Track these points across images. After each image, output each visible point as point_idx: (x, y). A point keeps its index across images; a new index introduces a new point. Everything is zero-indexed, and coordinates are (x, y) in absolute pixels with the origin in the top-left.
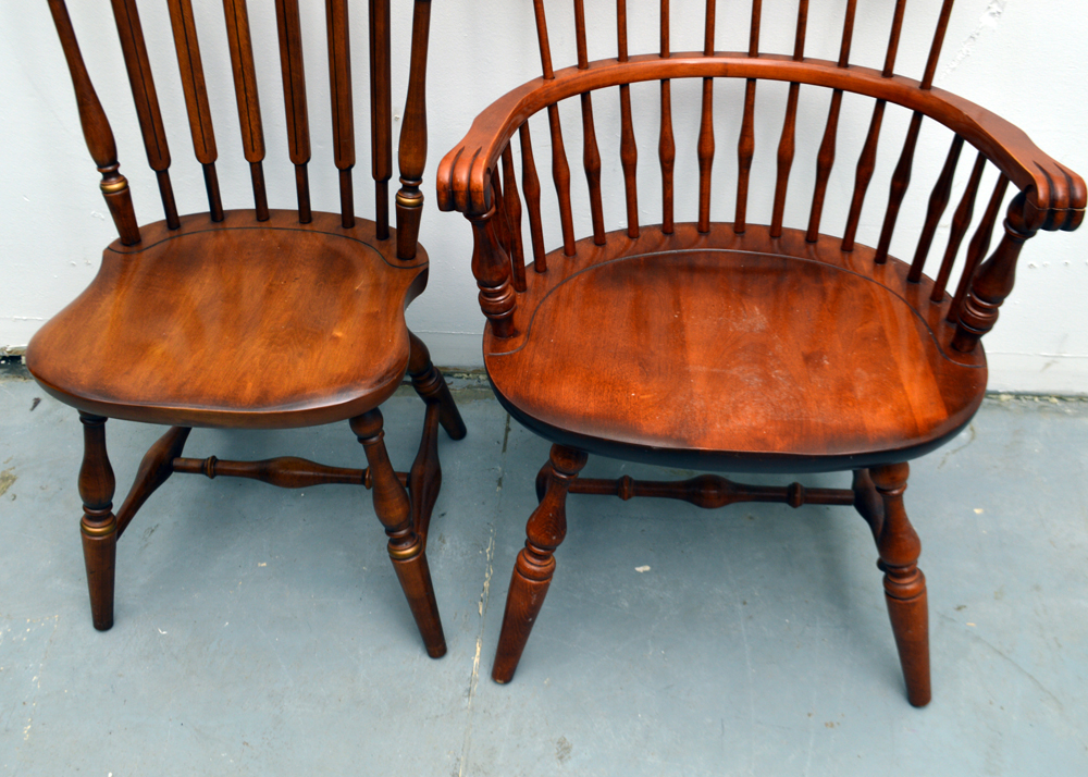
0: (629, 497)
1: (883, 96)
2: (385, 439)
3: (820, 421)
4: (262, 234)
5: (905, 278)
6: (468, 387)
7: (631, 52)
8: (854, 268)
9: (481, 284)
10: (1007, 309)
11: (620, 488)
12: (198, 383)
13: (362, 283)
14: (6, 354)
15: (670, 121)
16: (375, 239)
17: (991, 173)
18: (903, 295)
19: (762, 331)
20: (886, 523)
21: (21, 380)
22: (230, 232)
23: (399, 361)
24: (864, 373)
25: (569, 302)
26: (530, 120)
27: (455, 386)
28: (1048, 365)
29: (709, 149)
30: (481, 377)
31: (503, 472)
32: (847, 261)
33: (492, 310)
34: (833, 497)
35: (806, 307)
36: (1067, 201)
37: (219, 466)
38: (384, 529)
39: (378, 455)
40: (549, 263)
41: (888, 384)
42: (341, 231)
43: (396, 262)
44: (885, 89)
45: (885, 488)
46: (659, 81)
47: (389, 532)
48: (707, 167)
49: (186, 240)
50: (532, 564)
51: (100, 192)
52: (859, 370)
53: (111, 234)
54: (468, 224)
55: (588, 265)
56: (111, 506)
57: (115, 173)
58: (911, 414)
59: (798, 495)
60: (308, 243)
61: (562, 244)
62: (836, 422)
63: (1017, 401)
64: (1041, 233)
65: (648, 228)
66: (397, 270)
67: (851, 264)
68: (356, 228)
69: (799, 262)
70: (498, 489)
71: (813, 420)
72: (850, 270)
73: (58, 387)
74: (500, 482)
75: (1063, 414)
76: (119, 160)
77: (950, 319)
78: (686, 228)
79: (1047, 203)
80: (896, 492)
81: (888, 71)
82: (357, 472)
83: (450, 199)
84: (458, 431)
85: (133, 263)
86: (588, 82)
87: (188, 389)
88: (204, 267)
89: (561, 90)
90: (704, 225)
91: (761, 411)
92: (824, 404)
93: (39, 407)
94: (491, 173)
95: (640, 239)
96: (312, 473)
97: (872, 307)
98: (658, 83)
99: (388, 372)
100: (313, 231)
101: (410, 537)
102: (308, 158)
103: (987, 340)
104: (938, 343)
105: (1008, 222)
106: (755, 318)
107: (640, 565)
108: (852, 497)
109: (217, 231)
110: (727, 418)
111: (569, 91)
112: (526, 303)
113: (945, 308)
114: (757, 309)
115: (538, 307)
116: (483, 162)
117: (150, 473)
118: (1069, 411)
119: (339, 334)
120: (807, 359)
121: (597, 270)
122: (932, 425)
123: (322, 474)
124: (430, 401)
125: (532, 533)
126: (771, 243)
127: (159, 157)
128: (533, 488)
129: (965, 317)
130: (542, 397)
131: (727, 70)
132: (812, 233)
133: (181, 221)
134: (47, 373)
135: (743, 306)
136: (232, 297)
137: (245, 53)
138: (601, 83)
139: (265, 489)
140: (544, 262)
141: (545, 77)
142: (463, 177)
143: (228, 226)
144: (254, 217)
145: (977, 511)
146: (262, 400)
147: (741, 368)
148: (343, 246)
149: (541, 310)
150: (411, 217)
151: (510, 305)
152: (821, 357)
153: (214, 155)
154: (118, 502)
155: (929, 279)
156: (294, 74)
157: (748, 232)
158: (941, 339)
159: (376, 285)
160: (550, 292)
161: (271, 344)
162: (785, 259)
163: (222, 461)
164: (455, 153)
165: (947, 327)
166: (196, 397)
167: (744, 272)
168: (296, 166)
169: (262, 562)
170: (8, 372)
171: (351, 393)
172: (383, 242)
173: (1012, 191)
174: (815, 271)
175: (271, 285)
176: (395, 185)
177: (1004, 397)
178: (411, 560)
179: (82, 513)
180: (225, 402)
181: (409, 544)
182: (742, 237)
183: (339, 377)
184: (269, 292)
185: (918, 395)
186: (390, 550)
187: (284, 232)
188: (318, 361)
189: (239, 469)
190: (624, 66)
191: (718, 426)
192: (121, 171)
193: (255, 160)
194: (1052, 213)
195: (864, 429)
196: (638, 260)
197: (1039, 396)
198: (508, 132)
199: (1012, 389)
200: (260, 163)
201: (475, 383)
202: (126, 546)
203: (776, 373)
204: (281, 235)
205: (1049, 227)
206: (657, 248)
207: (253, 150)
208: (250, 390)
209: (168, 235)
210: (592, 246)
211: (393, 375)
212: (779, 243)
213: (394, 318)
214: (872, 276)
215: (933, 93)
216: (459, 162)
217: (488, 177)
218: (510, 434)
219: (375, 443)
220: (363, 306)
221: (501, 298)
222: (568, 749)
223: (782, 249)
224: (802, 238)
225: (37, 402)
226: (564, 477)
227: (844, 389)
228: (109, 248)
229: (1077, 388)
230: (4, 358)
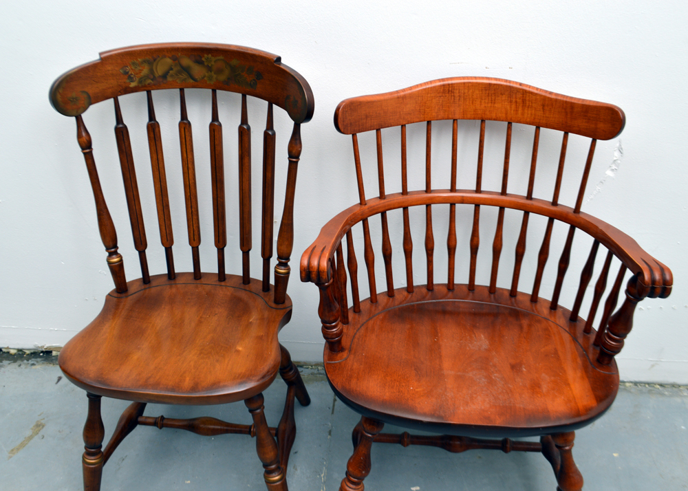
0: (408, 445)
1: (553, 216)
2: (265, 411)
3: (522, 406)
4: (197, 287)
5: (568, 319)
6: (312, 374)
7: (409, 190)
8: (538, 312)
9: (323, 322)
10: (629, 340)
11: (401, 440)
12: (157, 378)
13: (254, 317)
14: (44, 350)
15: (431, 228)
16: (261, 291)
17: (616, 263)
18: (567, 329)
19: (486, 350)
20: (562, 466)
21: (52, 365)
22: (179, 286)
23: (275, 366)
24: (546, 377)
25: (373, 330)
26: (352, 228)
27: (304, 373)
28: (653, 366)
29: (453, 243)
30: (320, 368)
31: (332, 427)
32: (534, 308)
33: (329, 336)
34: (529, 447)
35: (511, 335)
36: (661, 281)
37: (165, 422)
38: (262, 464)
39: (260, 419)
40: (362, 307)
41: (560, 383)
42: (242, 286)
43: (273, 305)
44: (554, 213)
45: (561, 445)
46: (425, 206)
47: (265, 466)
48: (452, 253)
49: (153, 290)
50: (350, 488)
51: (106, 263)
52: (543, 375)
53: (111, 286)
54: (317, 288)
55: (384, 308)
56: (101, 446)
57: (116, 253)
58: (576, 403)
59: (508, 446)
60: (224, 292)
61: (369, 296)
62: (531, 407)
63: (636, 387)
64: (647, 299)
65: (418, 286)
66: (274, 310)
67: (536, 309)
68: (251, 284)
69: (506, 308)
70: (329, 437)
71: (517, 406)
72: (536, 313)
73: (76, 378)
74: (330, 433)
75: (663, 395)
76: (118, 245)
77: (596, 344)
78: (441, 287)
79: (650, 283)
80: (567, 448)
81: (555, 203)
82: (246, 427)
83: (307, 275)
84: (306, 401)
85: (122, 304)
86: (385, 206)
87: (151, 381)
88: (163, 307)
89: (370, 211)
90: (451, 285)
91: (487, 399)
92: (524, 396)
93: (60, 382)
94: (331, 260)
95: (414, 294)
96: (219, 427)
97: (549, 336)
98: (424, 207)
99: (268, 372)
100: (226, 286)
101: (278, 469)
102: (225, 245)
103: (618, 358)
104: (589, 359)
105: (627, 292)
106: (481, 341)
107: (414, 486)
108: (540, 447)
109: (171, 285)
110: (467, 404)
111: (375, 212)
112: (348, 331)
113: (593, 337)
114: (482, 336)
115: (355, 334)
116: (327, 255)
117: (124, 426)
118: (666, 393)
119: (240, 349)
120: (513, 367)
121: (389, 311)
122: (588, 410)
123: (225, 428)
124: (290, 383)
125: (351, 469)
126: (490, 297)
127: (140, 243)
128: (350, 437)
129: (605, 344)
130: (358, 389)
131: (463, 200)
132: (513, 291)
133: (151, 279)
134: (71, 369)
135: (474, 334)
136: (178, 324)
137: (192, 187)
138: (392, 207)
139: (191, 435)
140: (359, 307)
141: (361, 204)
142: (315, 263)
143: (177, 282)
144: (192, 277)
145: (615, 455)
146: (194, 388)
147: (474, 372)
148: (243, 295)
149: (357, 336)
150: (282, 280)
151: (340, 334)
152: (521, 366)
153: (172, 242)
154: (105, 444)
155: (582, 320)
156: (219, 199)
157: (476, 290)
158: (591, 356)
159: (262, 319)
160: (363, 325)
161: (200, 354)
162: (498, 306)
163: (168, 419)
164: (311, 249)
165: (594, 349)
166: (156, 385)
167: (475, 314)
168: (218, 249)
169: (188, 480)
170: (44, 360)
171: (246, 385)
172: (266, 293)
173: (629, 274)
174: (516, 314)
175: (201, 318)
176: (274, 261)
177: (628, 384)
178: (278, 483)
179: (84, 450)
180: (173, 390)
181: (277, 474)
182: (473, 293)
183: (240, 375)
184: (200, 322)
185: (579, 390)
186: (265, 477)
187: (210, 286)
188: (227, 365)
189: (177, 423)
190: (405, 197)
191: (462, 408)
192: (119, 251)
193: (195, 245)
194: (653, 289)
195: (548, 411)
196: (413, 306)
197: (649, 384)
198: (340, 236)
199: (632, 380)
200: (197, 247)
201: (316, 371)
202: (108, 470)
203: (495, 376)
204: (208, 288)
205: (652, 295)
206: (424, 298)
207: (194, 240)
208: (188, 383)
209: (143, 287)
210: (386, 297)
211: (271, 374)
212: (494, 297)
213: (272, 339)
214: (548, 317)
215: (581, 215)
216: (313, 255)
217: (330, 263)
218: (336, 406)
219: (259, 413)
220: (255, 331)
221: (334, 330)
223: (496, 301)
224: (507, 294)
225: (60, 379)
226: (370, 436)
227: (535, 387)
228: (109, 294)
229: (671, 380)
230: (42, 352)
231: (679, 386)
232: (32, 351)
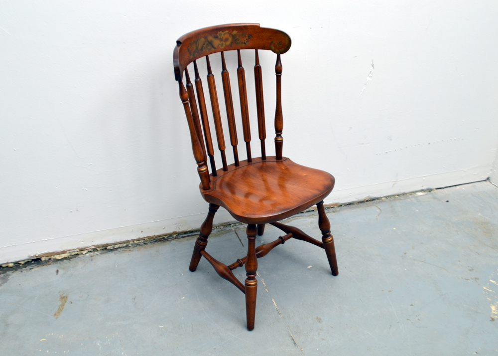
21: (45, 266)
28: (394, 185)
30: (221, 227)
63: (387, 199)
75: (401, 199)
93: (59, 273)
107: (308, 266)
145: (394, 229)
170: (37, 265)
177: (383, 199)
197: (392, 196)
199: (385, 195)
201: (220, 230)
218: (242, 241)
222: (320, 319)
225: (57, 271)
229: (402, 191)
230: (33, 260)
231: (406, 194)
232: (26, 261)
